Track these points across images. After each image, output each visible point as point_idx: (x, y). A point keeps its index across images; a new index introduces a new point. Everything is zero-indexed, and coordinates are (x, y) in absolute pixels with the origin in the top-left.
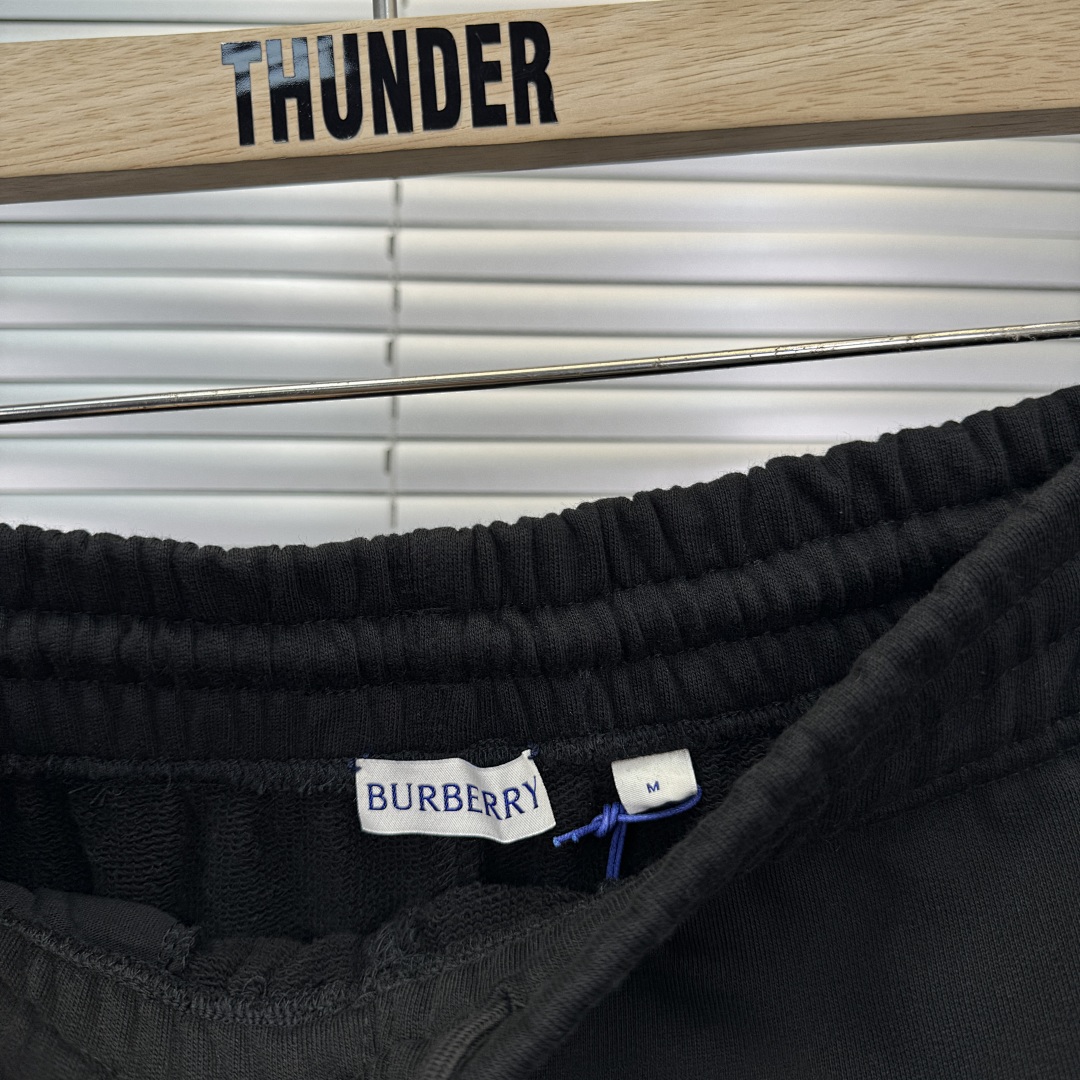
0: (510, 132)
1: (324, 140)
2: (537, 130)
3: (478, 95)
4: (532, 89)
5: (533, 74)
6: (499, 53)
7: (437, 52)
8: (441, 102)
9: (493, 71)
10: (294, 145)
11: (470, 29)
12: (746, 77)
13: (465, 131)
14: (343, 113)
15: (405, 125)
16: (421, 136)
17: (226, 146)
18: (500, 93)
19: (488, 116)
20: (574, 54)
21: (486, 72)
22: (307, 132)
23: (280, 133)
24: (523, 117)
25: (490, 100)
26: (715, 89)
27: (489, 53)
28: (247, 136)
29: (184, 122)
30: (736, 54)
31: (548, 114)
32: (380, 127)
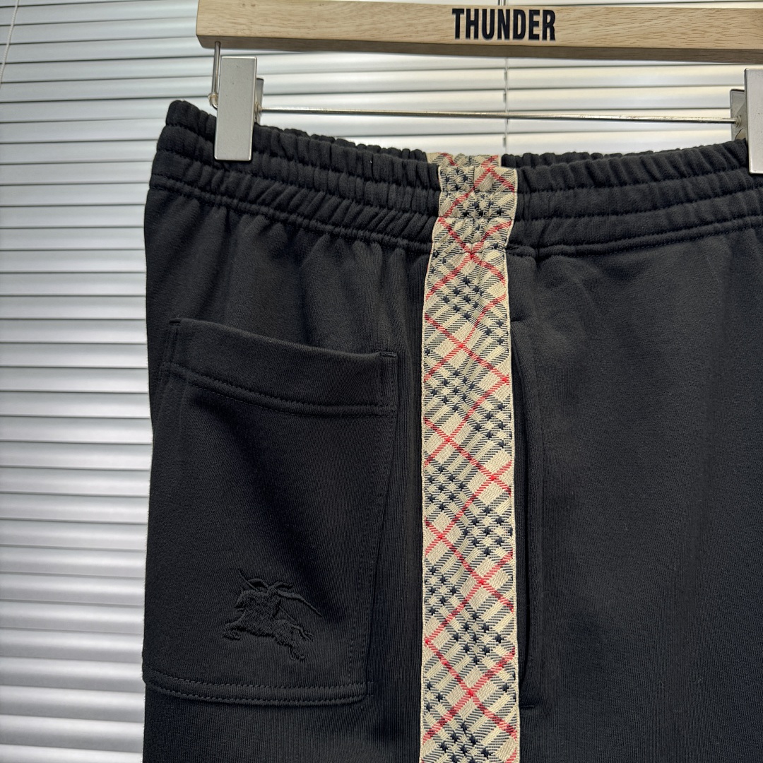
0: (540, 42)
1: (481, 40)
2: (548, 42)
3: (531, 31)
4: (548, 30)
5: (549, 26)
6: (539, 18)
7: (519, 17)
8: (519, 32)
9: (537, 24)
10: (472, 40)
11: (531, 11)
12: (617, 32)
13: (526, 40)
14: (488, 32)
15: (507, 37)
16: (512, 41)
17: (451, 38)
18: (538, 31)
19: (533, 37)
20: (562, 21)
21: (534, 24)
22: (476, 36)
23: (468, 35)
24: (545, 37)
25: (535, 32)
26: (607, 35)
27: (536, 18)
28: (457, 35)
29: (439, 30)
30: (614, 25)
31: (553, 38)
32: (500, 37)
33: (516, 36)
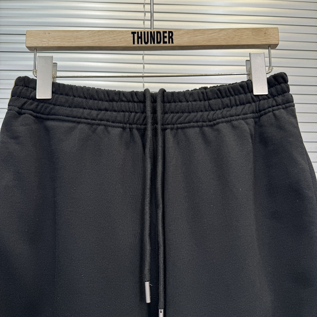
0: (167, 45)
1: (144, 44)
2: (171, 44)
3: (164, 40)
4: (171, 39)
5: (171, 38)
6: (166, 35)
7: (159, 34)
8: (159, 41)
9: (166, 37)
10: (140, 45)
11: (163, 32)
12: (198, 39)
13: (162, 44)
14: (146, 41)
15: (154, 43)
16: (156, 45)
17: (131, 44)
18: (166, 40)
19: (165, 42)
20: (176, 35)
21: (165, 37)
22: (141, 43)
23: (138, 43)
24: (169, 43)
25: (165, 41)
26: (195, 40)
27: (165, 35)
28: (134, 43)
29: (126, 41)
30: (197, 36)
31: (172, 42)
32: (151, 43)
33: (158, 43)
